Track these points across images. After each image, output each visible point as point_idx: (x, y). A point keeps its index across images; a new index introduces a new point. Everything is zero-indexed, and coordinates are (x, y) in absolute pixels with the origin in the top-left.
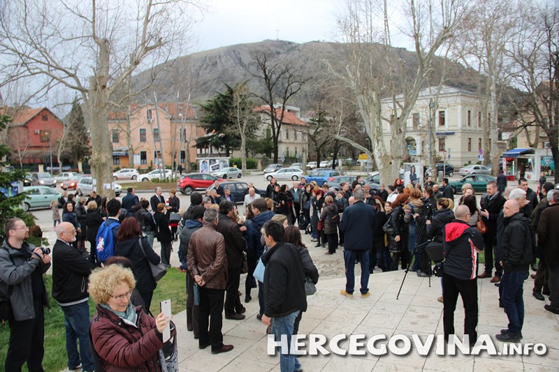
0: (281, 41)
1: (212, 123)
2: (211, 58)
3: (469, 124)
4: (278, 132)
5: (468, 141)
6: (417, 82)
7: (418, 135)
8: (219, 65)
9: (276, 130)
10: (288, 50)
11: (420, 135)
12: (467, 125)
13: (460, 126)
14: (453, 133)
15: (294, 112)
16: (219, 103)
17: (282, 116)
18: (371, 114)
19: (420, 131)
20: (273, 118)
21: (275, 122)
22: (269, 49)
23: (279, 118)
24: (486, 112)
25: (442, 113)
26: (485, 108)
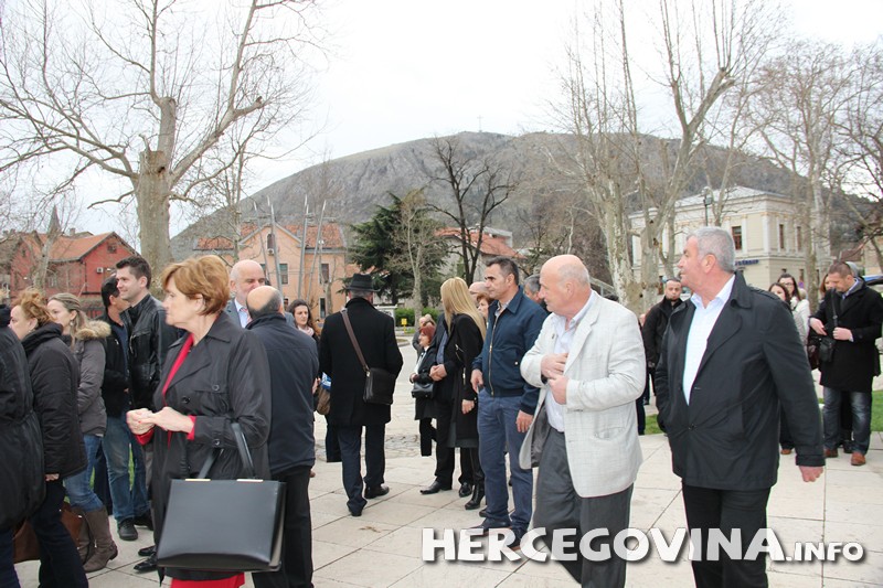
0: (486, 134)
1: (370, 254)
2: (377, 162)
3: (782, 247)
4: (474, 267)
6: (681, 159)
8: (390, 172)
9: (470, 263)
10: (497, 148)
12: (779, 246)
13: (767, 250)
14: (757, 261)
15: (503, 238)
16: (381, 223)
17: (480, 241)
18: (606, 217)
20: (466, 245)
21: (468, 250)
22: (468, 147)
23: (475, 244)
24: (809, 227)
25: (736, 230)
26: (807, 220)
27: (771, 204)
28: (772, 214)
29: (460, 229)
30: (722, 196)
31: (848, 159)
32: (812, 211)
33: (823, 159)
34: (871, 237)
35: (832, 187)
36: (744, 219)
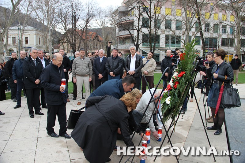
3: (39, 44)
6: (12, 15)
7: (15, 48)
11: (16, 48)
13: (35, 44)
19: (16, 46)
24: (47, 39)
25: (26, 38)
26: (46, 37)
27: (36, 31)
28: (37, 34)
30: (23, 27)
31: (58, 22)
32: (48, 35)
33: (51, 21)
34: (62, 43)
35: (53, 29)
36: (29, 35)
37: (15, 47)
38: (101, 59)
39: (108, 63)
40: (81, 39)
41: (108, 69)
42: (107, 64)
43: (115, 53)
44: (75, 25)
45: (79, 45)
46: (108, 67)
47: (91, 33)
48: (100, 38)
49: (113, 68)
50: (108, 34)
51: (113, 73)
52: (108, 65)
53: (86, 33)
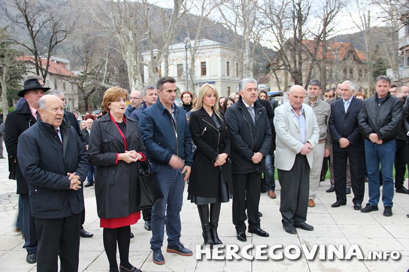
3: (228, 74)
5: (227, 90)
6: (172, 21)
7: (182, 84)
11: (184, 84)
12: (226, 74)
13: (220, 76)
14: (214, 82)
15: (64, 64)
17: (48, 65)
18: (127, 53)
19: (184, 80)
20: (38, 68)
21: (40, 71)
23: (44, 67)
24: (242, 64)
25: (203, 64)
26: (241, 60)
27: (222, 50)
28: (223, 56)
29: (34, 57)
30: (195, 44)
31: (264, 27)
32: (244, 55)
33: (251, 26)
34: (274, 71)
35: (255, 42)
36: (208, 58)
37: (183, 82)
38: (346, 102)
39: (366, 112)
40: (314, 60)
41: (365, 127)
42: (361, 115)
43: (382, 88)
44: (300, 31)
45: (310, 73)
46: (363, 122)
47: (337, 45)
48: (361, 56)
49: (376, 124)
50: (380, 45)
51: (378, 136)
52: (363, 117)
53: (324, 47)
